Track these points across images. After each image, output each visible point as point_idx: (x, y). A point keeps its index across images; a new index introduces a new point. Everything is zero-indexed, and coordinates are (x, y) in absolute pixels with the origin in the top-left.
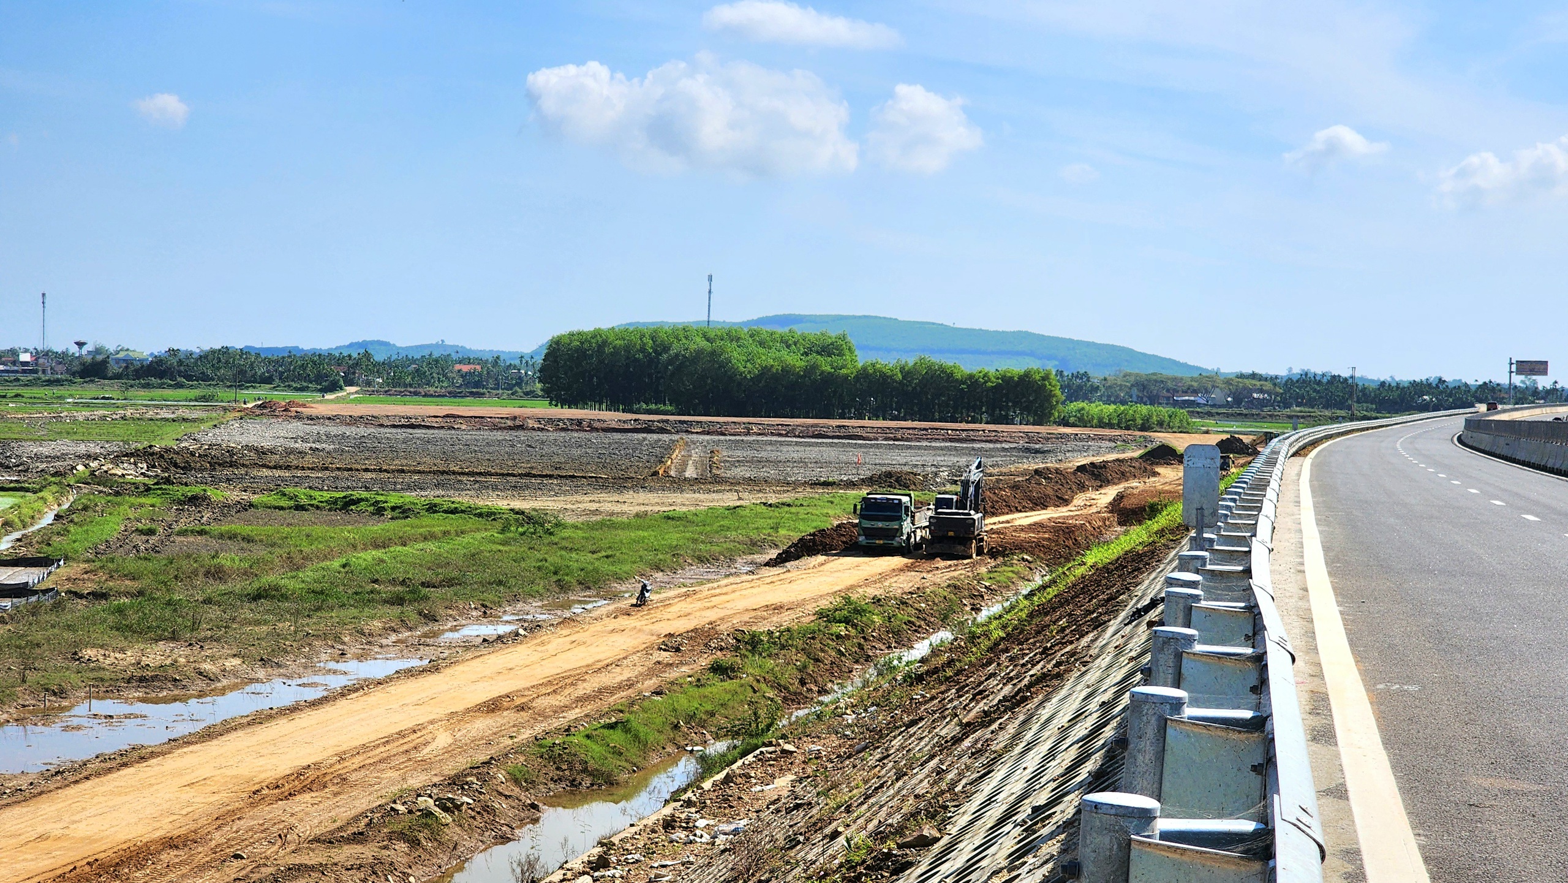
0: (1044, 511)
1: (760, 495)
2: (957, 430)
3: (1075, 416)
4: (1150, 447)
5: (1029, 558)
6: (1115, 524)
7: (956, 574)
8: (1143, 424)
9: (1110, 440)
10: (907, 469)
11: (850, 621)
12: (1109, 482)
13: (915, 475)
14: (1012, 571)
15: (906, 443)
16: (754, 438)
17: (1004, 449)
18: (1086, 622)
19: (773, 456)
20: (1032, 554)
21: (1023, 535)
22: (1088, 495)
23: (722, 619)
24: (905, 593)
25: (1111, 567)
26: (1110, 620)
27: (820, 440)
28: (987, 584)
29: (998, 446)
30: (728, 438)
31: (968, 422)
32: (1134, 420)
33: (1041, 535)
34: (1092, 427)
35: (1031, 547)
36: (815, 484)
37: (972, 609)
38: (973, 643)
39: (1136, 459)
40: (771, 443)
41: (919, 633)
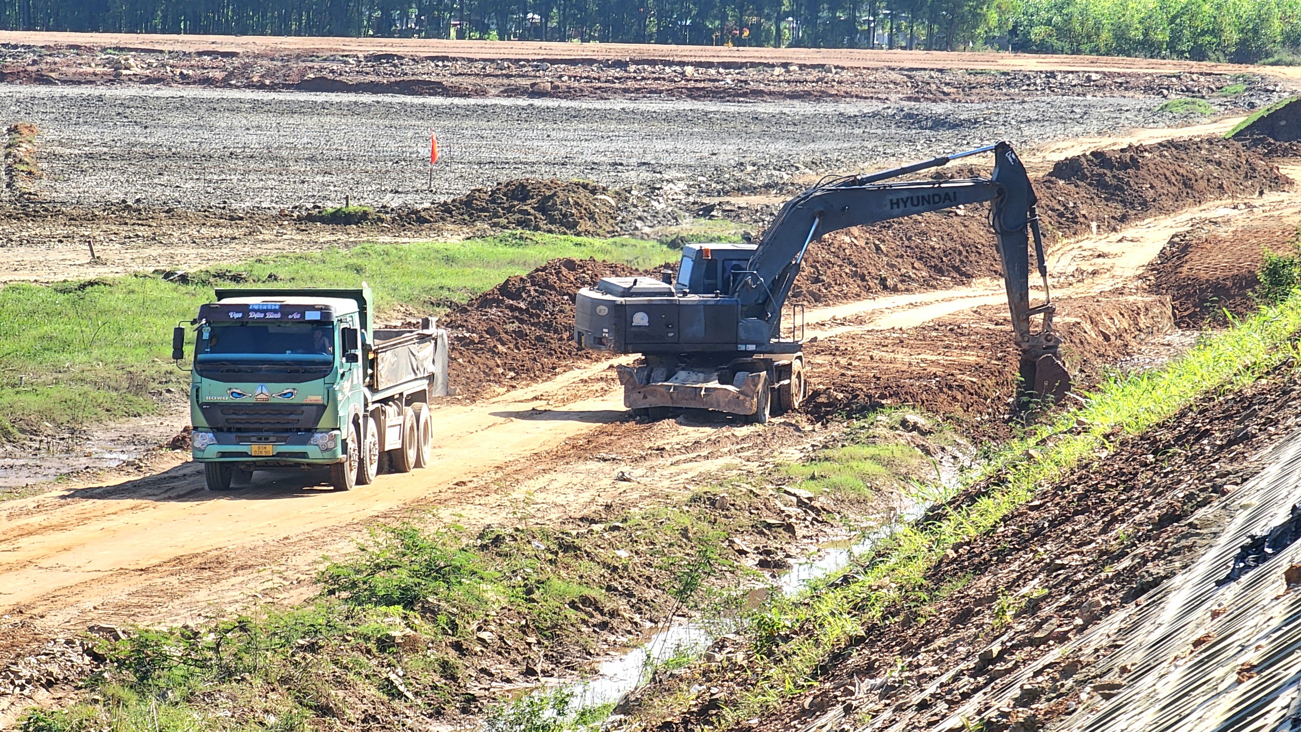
0: (962, 290)
1: (155, 250)
2: (710, 65)
3: (1049, 22)
4: (1263, 107)
5: (922, 421)
6: (1166, 323)
7: (712, 466)
8: (1242, 43)
9: (1148, 89)
10: (568, 175)
11: (416, 598)
12: (1145, 204)
13: (594, 191)
14: (873, 458)
15: (565, 103)
16: (134, 90)
17: (843, 119)
18: (1101, 583)
19: (187, 140)
20: (930, 408)
21: (902, 357)
22: (1086, 244)
23: (52, 598)
24: (571, 520)
25: (1166, 436)
26: (1171, 575)
27: (321, 97)
28: (804, 494)
29: (828, 108)
30: (59, 90)
31: (739, 42)
32: (1216, 32)
33: (955, 356)
34: (1096, 51)
35: (928, 389)
36: (311, 218)
37: (763, 564)
38: (770, 654)
39: (1225, 142)
40: (182, 105)
41: (612, 631)
